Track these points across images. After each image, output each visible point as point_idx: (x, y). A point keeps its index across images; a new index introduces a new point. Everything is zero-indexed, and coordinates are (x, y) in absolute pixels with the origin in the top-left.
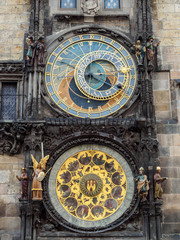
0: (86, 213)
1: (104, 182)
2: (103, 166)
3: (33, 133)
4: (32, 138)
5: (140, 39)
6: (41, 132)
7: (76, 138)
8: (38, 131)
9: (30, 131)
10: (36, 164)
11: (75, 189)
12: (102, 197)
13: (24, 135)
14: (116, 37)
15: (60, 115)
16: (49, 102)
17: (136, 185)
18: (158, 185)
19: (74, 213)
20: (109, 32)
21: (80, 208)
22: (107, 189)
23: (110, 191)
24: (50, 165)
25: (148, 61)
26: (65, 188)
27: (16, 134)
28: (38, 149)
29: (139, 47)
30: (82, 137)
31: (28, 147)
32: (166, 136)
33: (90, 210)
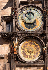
0: (28, 57)
1: (34, 50)
2: (35, 46)
11: (26, 50)
12: (33, 54)
15: (22, 31)
16: (19, 27)
19: (24, 57)
21: (26, 56)
22: (34, 52)
23: (35, 53)
26: (23, 49)
30: (28, 37)
33: (29, 57)
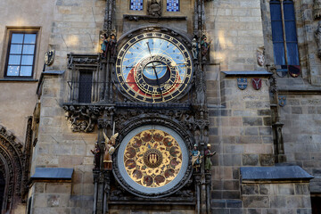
3: (105, 114)
4: (105, 118)
5: (196, 37)
6: (112, 114)
7: (141, 119)
8: (109, 112)
9: (103, 113)
10: (107, 140)
11: (143, 149)
13: (98, 116)
14: (177, 36)
15: (128, 100)
16: (119, 89)
17: (190, 159)
18: (209, 159)
20: (170, 31)
24: (119, 141)
25: (203, 56)
27: (91, 115)
28: (109, 127)
29: (194, 44)
31: (100, 126)
32: (215, 118)
